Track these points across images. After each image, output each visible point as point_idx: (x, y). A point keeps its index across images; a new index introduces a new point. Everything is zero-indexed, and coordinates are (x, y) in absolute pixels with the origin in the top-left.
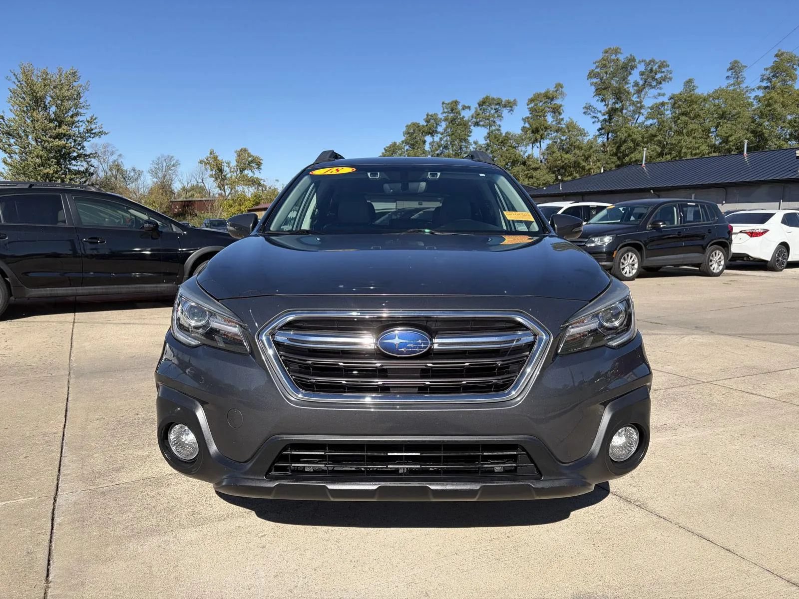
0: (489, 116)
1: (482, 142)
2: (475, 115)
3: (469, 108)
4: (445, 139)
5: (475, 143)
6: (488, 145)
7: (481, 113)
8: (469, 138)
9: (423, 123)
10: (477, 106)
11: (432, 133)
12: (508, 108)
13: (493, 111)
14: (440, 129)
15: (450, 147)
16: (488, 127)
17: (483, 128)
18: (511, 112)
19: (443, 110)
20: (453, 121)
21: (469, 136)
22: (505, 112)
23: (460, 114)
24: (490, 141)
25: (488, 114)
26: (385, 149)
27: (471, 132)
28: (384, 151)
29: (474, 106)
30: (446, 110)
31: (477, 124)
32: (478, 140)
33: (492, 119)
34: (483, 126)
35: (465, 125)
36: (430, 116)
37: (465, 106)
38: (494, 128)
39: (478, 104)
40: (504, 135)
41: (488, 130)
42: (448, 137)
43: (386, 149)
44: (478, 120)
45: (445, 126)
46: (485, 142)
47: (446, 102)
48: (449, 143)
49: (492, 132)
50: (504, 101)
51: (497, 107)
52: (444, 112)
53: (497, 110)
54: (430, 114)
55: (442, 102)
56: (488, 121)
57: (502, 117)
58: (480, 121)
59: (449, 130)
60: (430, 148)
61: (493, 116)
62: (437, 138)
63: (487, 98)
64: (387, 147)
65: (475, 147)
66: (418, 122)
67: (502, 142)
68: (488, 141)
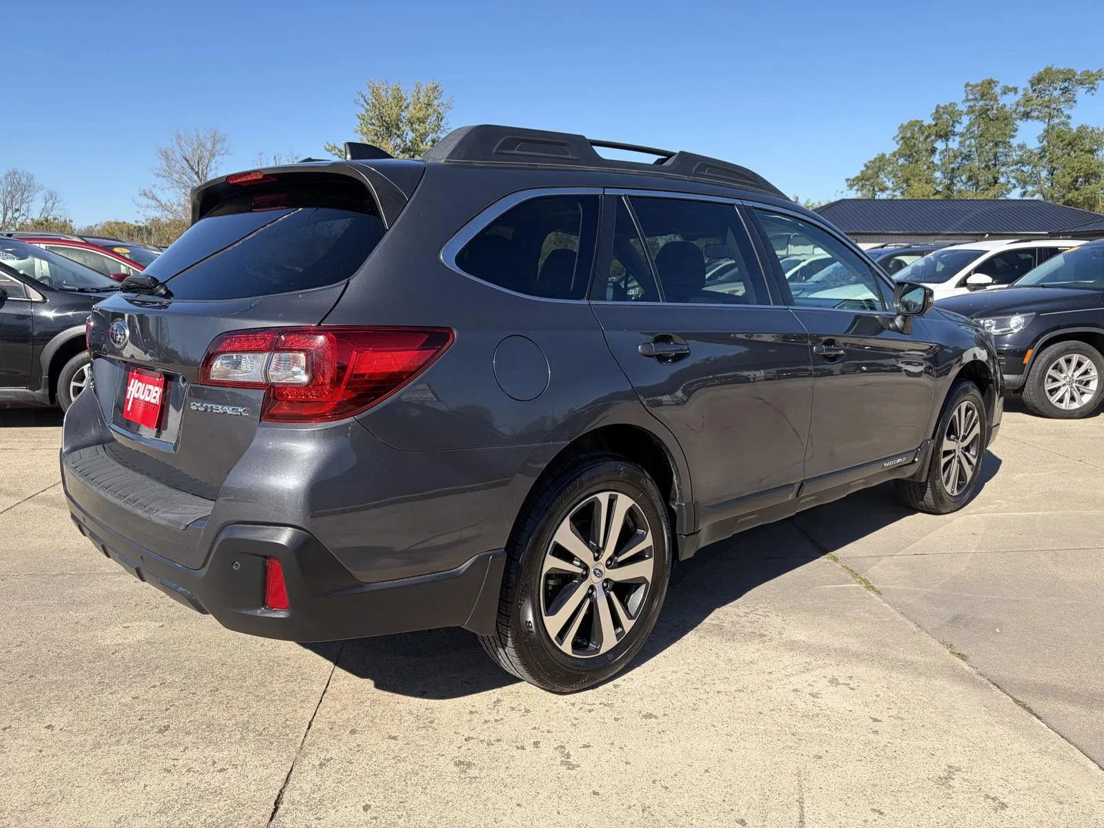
0: (1049, 101)
1: (1034, 145)
2: (1022, 102)
3: (1015, 90)
4: (968, 142)
5: (1022, 147)
6: (1044, 150)
7: (1034, 98)
8: (1012, 141)
9: (928, 121)
10: (1029, 86)
11: (945, 136)
12: (1087, 86)
13: (1057, 93)
14: (959, 128)
15: (975, 156)
16: (1047, 120)
17: (1036, 122)
18: (1093, 91)
19: (967, 96)
20: (984, 111)
21: (1013, 137)
22: (1080, 92)
23: (996, 100)
24: (1048, 142)
25: (1047, 98)
26: (866, 166)
27: (1016, 130)
28: (864, 169)
29: (1023, 84)
30: (971, 97)
31: (1027, 115)
32: (1026, 143)
33: (1054, 106)
34: (1038, 118)
35: (1006, 119)
36: (943, 108)
37: (1007, 87)
38: (1056, 121)
39: (1031, 82)
40: (1075, 131)
41: (1046, 126)
42: (973, 141)
43: (868, 164)
44: (1028, 109)
45: (968, 123)
46: (1039, 145)
47: (972, 83)
48: (974, 149)
49: (1053, 128)
50: (1079, 73)
51: (1066, 84)
52: (968, 100)
53: (1065, 90)
54: (942, 106)
55: (964, 84)
56: (1046, 110)
57: (1075, 102)
58: (1034, 110)
59: (976, 128)
60: (941, 160)
61: (1057, 100)
62: (954, 144)
63: (1048, 71)
64: (869, 162)
65: (1021, 153)
66: (919, 119)
67: (1069, 144)
68: (1045, 143)
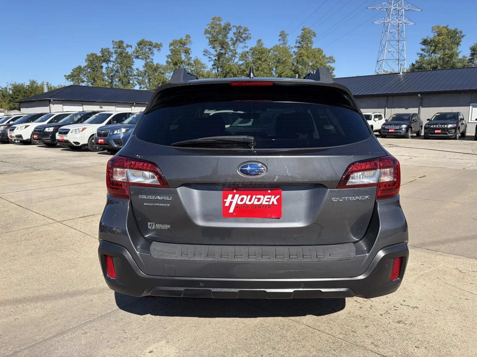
0: (145, 53)
1: (142, 69)
2: (135, 51)
3: (131, 46)
4: (116, 65)
5: (137, 69)
6: (146, 71)
7: (139, 50)
8: (133, 66)
9: (99, 54)
10: (137, 45)
11: (107, 61)
12: (157, 48)
13: (147, 50)
14: (111, 59)
15: (120, 71)
16: (145, 60)
17: (141, 60)
18: (159, 51)
19: (114, 46)
20: (121, 54)
21: (132, 65)
22: (155, 50)
23: (125, 50)
24: (147, 68)
25: (144, 51)
26: (73, 70)
27: (133, 63)
28: (72, 71)
29: (135, 45)
30: (115, 46)
31: (137, 57)
32: (139, 68)
33: (147, 55)
34: (142, 58)
35: (129, 57)
36: (104, 49)
37: (128, 45)
38: (148, 60)
39: (137, 44)
40: (155, 65)
41: (145, 62)
42: (118, 65)
43: (74, 70)
44: (138, 55)
45: (115, 57)
46: (143, 69)
47: (115, 41)
48: (119, 68)
49: (148, 63)
50: (154, 43)
51: (150, 47)
52: (114, 48)
53: (150, 49)
54: (104, 48)
55: (112, 41)
56: (144, 56)
57: (154, 54)
58: (139, 55)
59: (119, 60)
60: (106, 71)
61: (147, 53)
62: (110, 65)
63: (143, 41)
64: (75, 69)
65: (137, 72)
66: (96, 53)
67: (155, 70)
68: (146, 69)
